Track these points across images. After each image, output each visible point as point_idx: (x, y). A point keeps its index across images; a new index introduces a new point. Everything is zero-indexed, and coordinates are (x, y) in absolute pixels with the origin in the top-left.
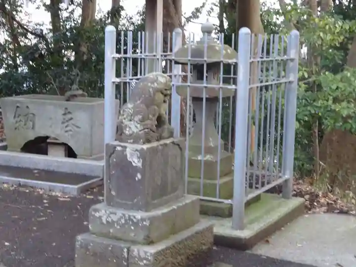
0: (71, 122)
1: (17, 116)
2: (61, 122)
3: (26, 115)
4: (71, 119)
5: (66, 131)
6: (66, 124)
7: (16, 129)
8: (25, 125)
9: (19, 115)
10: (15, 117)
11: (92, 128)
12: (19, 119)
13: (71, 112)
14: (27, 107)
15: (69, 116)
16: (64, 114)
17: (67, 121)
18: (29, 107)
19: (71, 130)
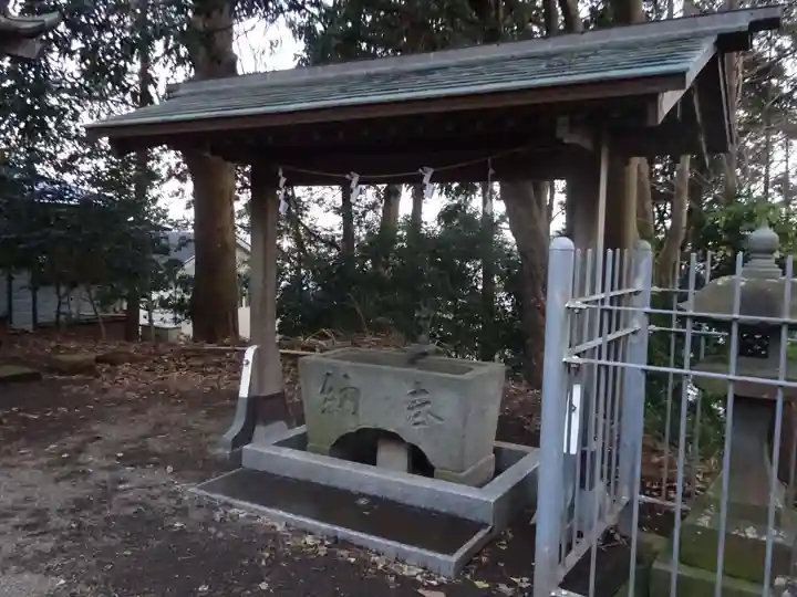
0: (428, 407)
1: (326, 390)
2: (406, 406)
3: (341, 391)
4: (427, 403)
5: (416, 424)
6: (415, 411)
7: (323, 411)
8: (340, 406)
9: (331, 389)
10: (323, 391)
11: (465, 422)
12: (330, 396)
13: (427, 389)
14: (346, 376)
15: (424, 397)
16: (414, 393)
17: (419, 405)
18: (350, 375)
19: (423, 423)
